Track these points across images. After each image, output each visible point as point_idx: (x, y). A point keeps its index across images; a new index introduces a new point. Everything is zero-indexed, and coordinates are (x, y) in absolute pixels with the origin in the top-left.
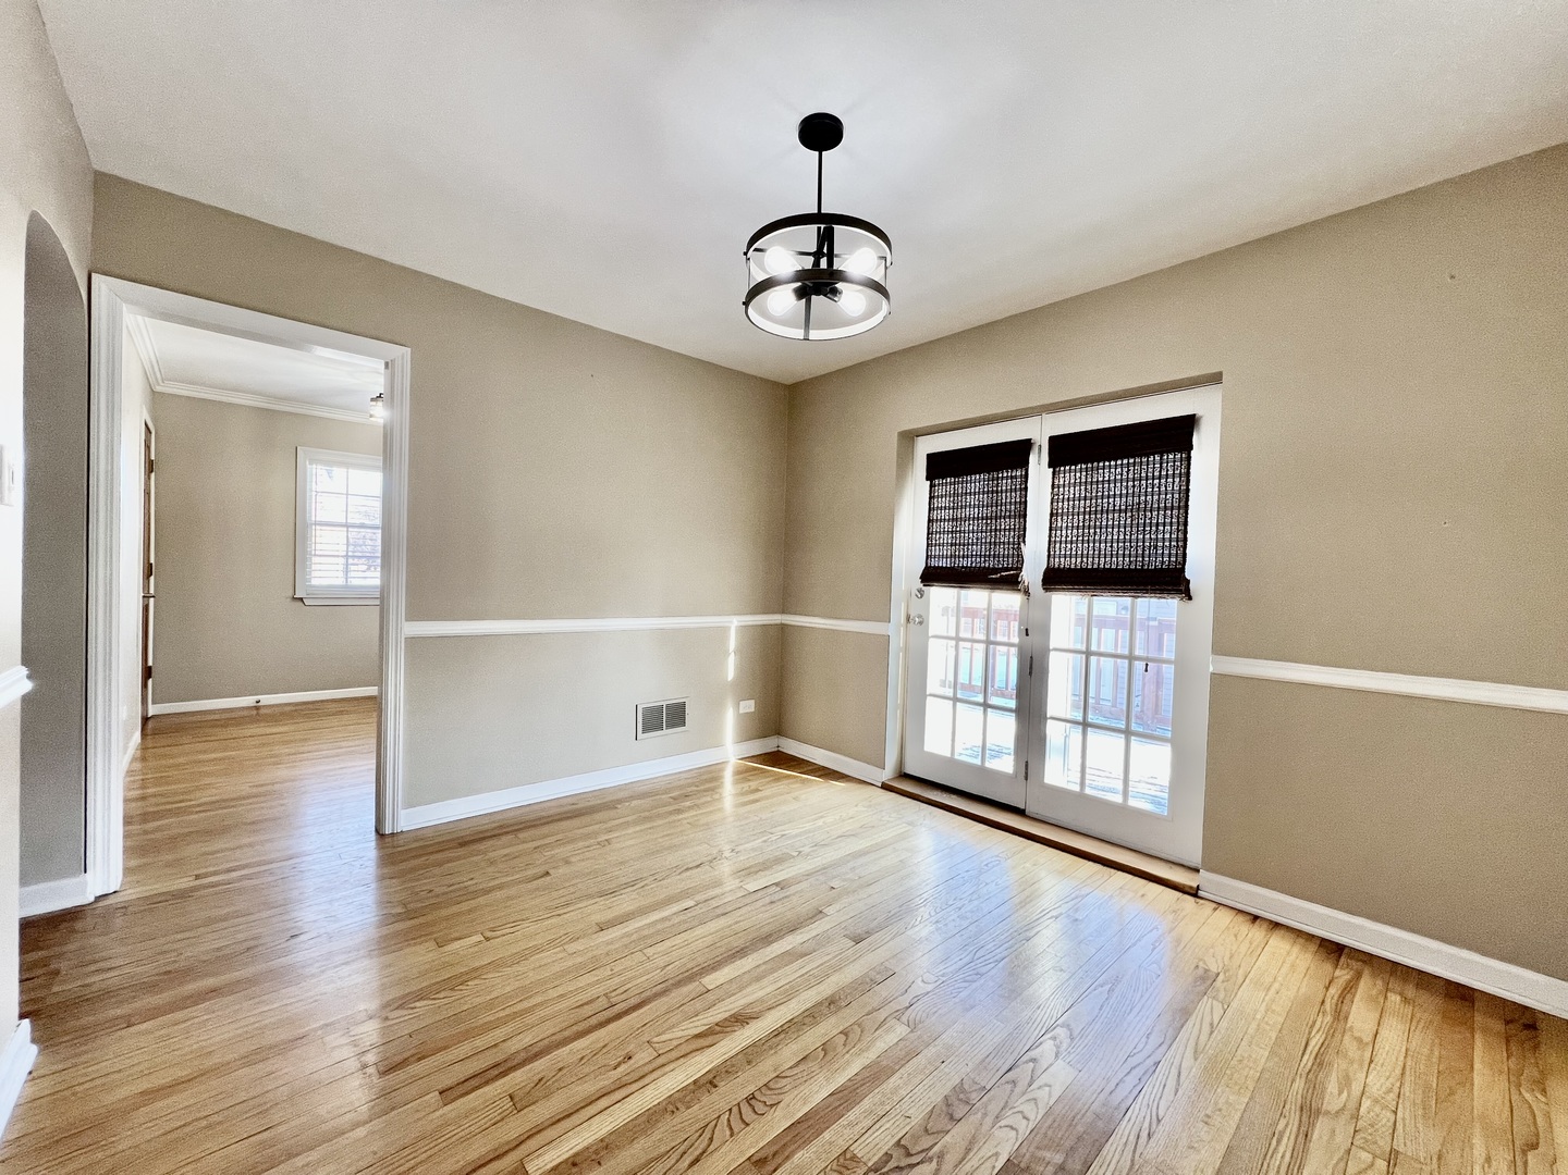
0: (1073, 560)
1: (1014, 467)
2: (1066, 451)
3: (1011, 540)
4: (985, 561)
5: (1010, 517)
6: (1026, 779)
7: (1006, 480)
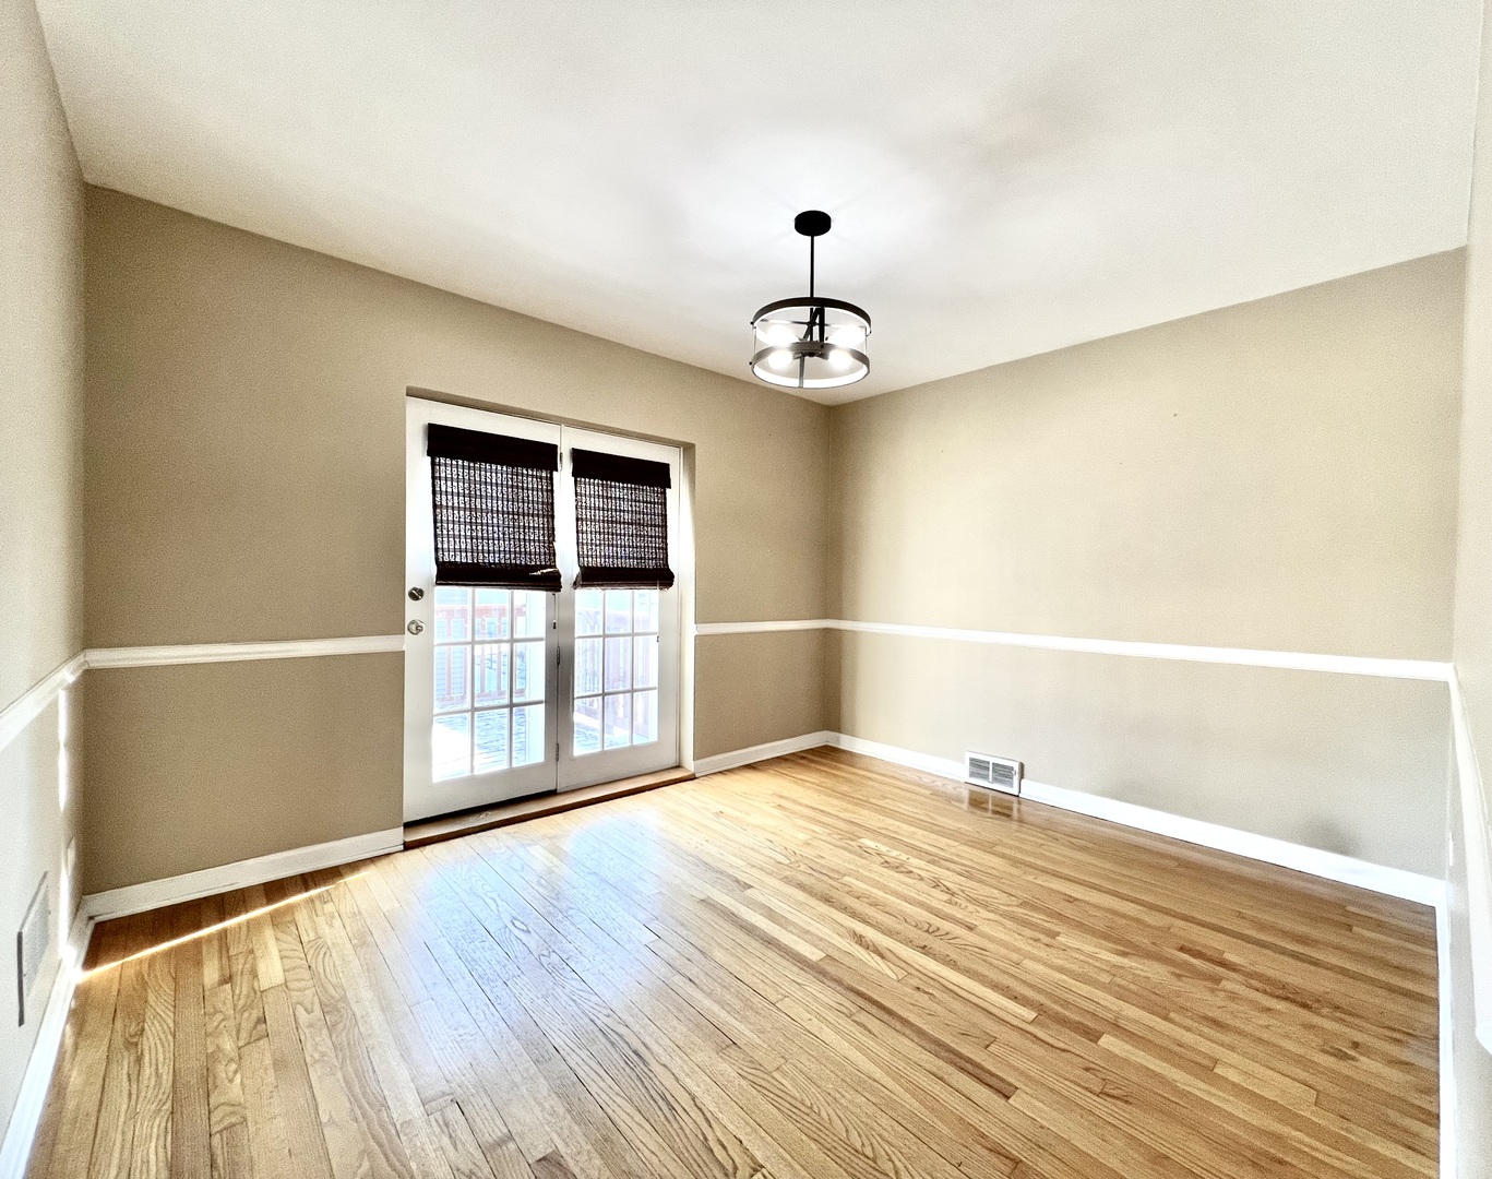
0: (599, 560)
1: (540, 468)
2: (587, 465)
3: (541, 538)
4: (515, 557)
5: (538, 515)
6: (557, 760)
7: (530, 478)
